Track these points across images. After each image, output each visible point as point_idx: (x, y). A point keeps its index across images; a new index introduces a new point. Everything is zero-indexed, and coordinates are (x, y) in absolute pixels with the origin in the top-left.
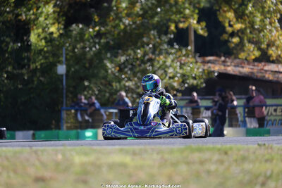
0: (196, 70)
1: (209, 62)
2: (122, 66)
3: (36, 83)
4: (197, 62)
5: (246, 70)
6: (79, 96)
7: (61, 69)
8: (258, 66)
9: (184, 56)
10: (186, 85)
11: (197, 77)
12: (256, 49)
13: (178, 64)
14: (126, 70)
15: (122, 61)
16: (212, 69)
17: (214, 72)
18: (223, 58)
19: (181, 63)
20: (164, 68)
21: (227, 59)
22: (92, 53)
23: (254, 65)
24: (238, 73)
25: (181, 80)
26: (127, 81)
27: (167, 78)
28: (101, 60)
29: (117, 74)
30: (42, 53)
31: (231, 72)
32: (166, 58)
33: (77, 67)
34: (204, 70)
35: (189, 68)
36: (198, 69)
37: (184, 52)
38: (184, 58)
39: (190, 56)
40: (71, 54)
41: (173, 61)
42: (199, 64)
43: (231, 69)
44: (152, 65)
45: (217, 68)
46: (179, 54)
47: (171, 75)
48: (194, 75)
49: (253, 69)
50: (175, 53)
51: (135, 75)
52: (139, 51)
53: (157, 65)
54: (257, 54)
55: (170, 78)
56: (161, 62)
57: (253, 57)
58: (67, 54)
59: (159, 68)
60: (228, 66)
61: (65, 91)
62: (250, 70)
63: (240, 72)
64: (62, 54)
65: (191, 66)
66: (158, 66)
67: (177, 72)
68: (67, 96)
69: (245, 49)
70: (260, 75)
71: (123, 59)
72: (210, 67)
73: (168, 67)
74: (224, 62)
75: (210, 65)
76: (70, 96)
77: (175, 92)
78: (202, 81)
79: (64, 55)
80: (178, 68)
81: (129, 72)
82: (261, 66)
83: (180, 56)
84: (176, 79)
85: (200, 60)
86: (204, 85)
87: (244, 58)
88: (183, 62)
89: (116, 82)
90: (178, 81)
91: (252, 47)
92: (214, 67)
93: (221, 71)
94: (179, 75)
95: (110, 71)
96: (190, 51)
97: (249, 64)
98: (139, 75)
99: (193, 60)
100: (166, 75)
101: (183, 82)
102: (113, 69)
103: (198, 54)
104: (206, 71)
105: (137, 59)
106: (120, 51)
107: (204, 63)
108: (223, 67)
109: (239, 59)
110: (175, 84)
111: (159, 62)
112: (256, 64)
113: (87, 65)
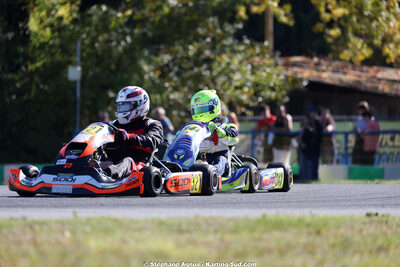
0: (275, 77)
1: (295, 64)
2: (166, 69)
3: (33, 93)
4: (276, 65)
5: (349, 77)
6: (101, 113)
7: (75, 73)
8: (367, 72)
9: (258, 55)
10: (260, 99)
11: (277, 88)
12: (365, 46)
13: (249, 67)
14: (172, 74)
15: (166, 61)
16: (299, 76)
17: (301, 80)
18: (316, 60)
19: (253, 67)
20: (228, 72)
21: (323, 62)
22: (120, 49)
23: (362, 71)
24: (337, 83)
25: (252, 91)
26: (172, 92)
27: (232, 88)
28: (134, 60)
29: (158, 82)
30: (47, 48)
31: (328, 81)
32: (231, 58)
33: (97, 70)
34: (287, 77)
35: (264, 74)
36: (278, 75)
37: (258, 50)
38: (257, 59)
39: (267, 56)
40: (88, 50)
41: (241, 62)
42: (280, 68)
43: (327, 76)
44: (210, 69)
45: (307, 74)
46: (250, 52)
47: (238, 84)
48: (272, 85)
49: (360, 76)
50: (244, 51)
51: (183, 82)
52: (191, 47)
53: (217, 69)
54: (367, 53)
55: (236, 88)
56: (223, 65)
57: (361, 58)
58: (82, 51)
59: (220, 74)
60: (324, 71)
61: (78, 106)
62: (356, 78)
63: (341, 81)
64: (75, 51)
65: (268, 70)
66: (219, 69)
67: (247, 80)
68: (82, 114)
69: (350, 45)
70: (369, 85)
71: (166, 58)
72: (296, 73)
73: (233, 72)
74: (317, 64)
75: (296, 69)
76: (87, 112)
77: (243, 110)
78: (284, 93)
79: (78, 52)
80: (249, 73)
81: (175, 79)
82: (372, 71)
83: (251, 56)
84: (246, 89)
85: (281, 61)
86: (287, 99)
87: (348, 58)
88: (255, 64)
89: (156, 94)
90: (248, 93)
91: (359, 43)
92: (301, 73)
93: (312, 79)
94: (249, 84)
95: (146, 77)
96: (267, 48)
97: (354, 68)
98: (190, 83)
99: (272, 62)
100: (231, 84)
101: (256, 94)
102: (152, 74)
103: (278, 53)
104: (290, 79)
105: (188, 58)
106: (162, 47)
107: (287, 65)
108: (315, 73)
109: (340, 60)
110: (244, 98)
111: (220, 64)
112: (365, 68)
113: (113, 67)
